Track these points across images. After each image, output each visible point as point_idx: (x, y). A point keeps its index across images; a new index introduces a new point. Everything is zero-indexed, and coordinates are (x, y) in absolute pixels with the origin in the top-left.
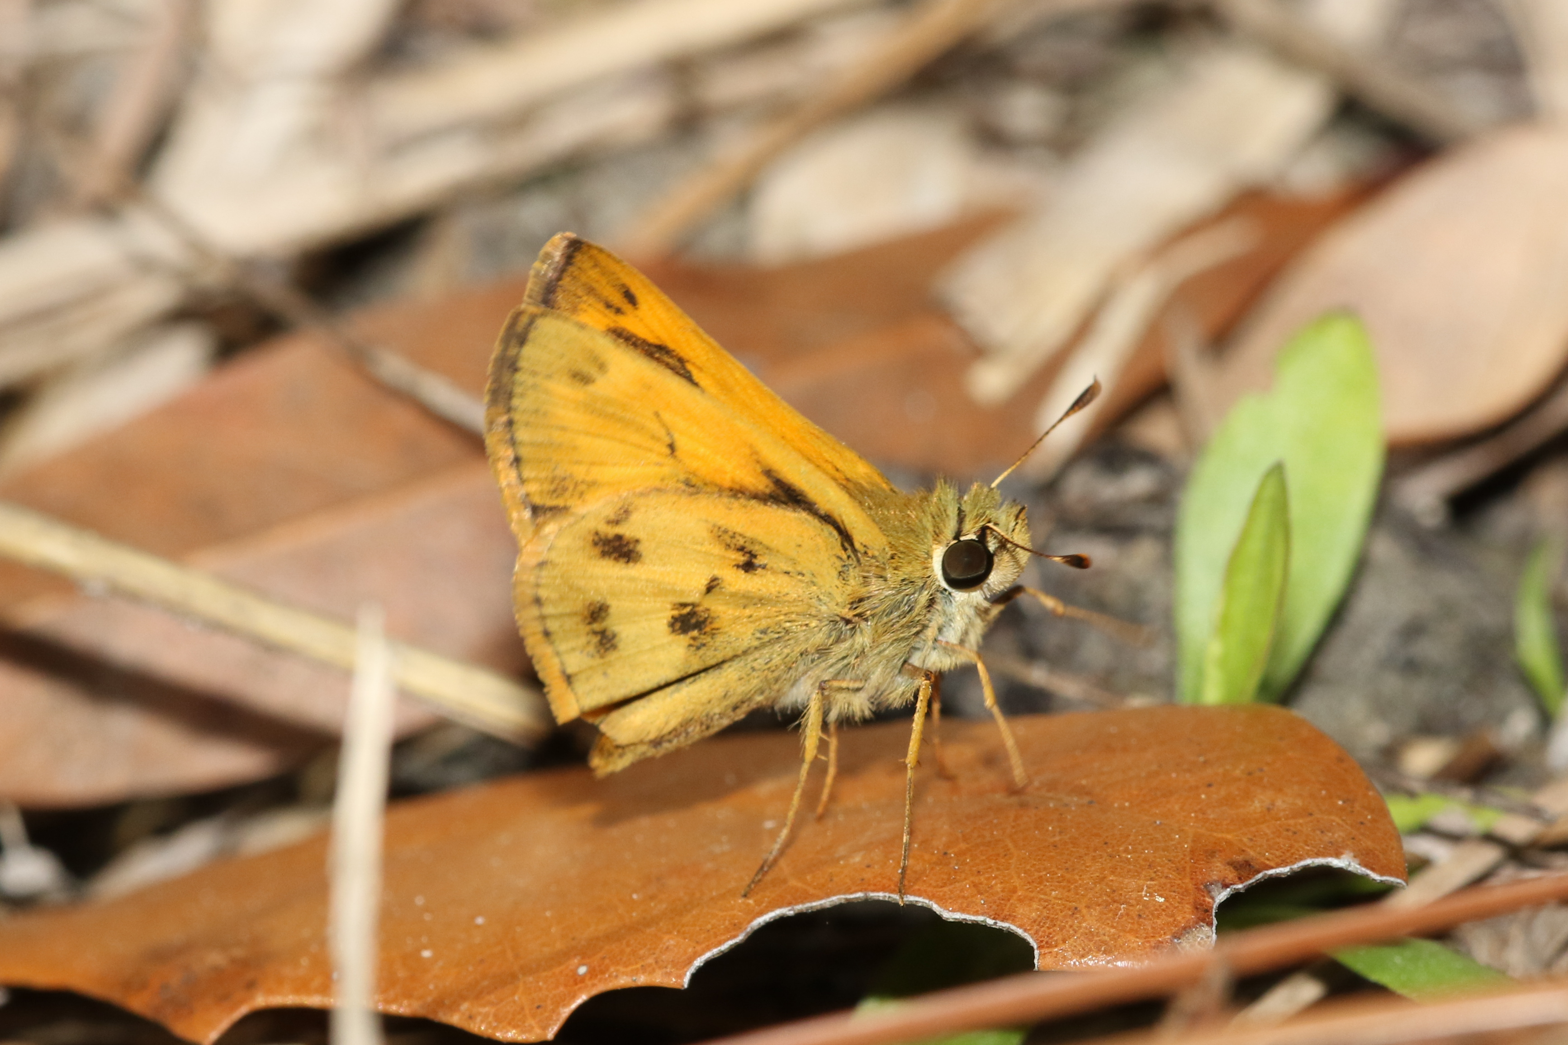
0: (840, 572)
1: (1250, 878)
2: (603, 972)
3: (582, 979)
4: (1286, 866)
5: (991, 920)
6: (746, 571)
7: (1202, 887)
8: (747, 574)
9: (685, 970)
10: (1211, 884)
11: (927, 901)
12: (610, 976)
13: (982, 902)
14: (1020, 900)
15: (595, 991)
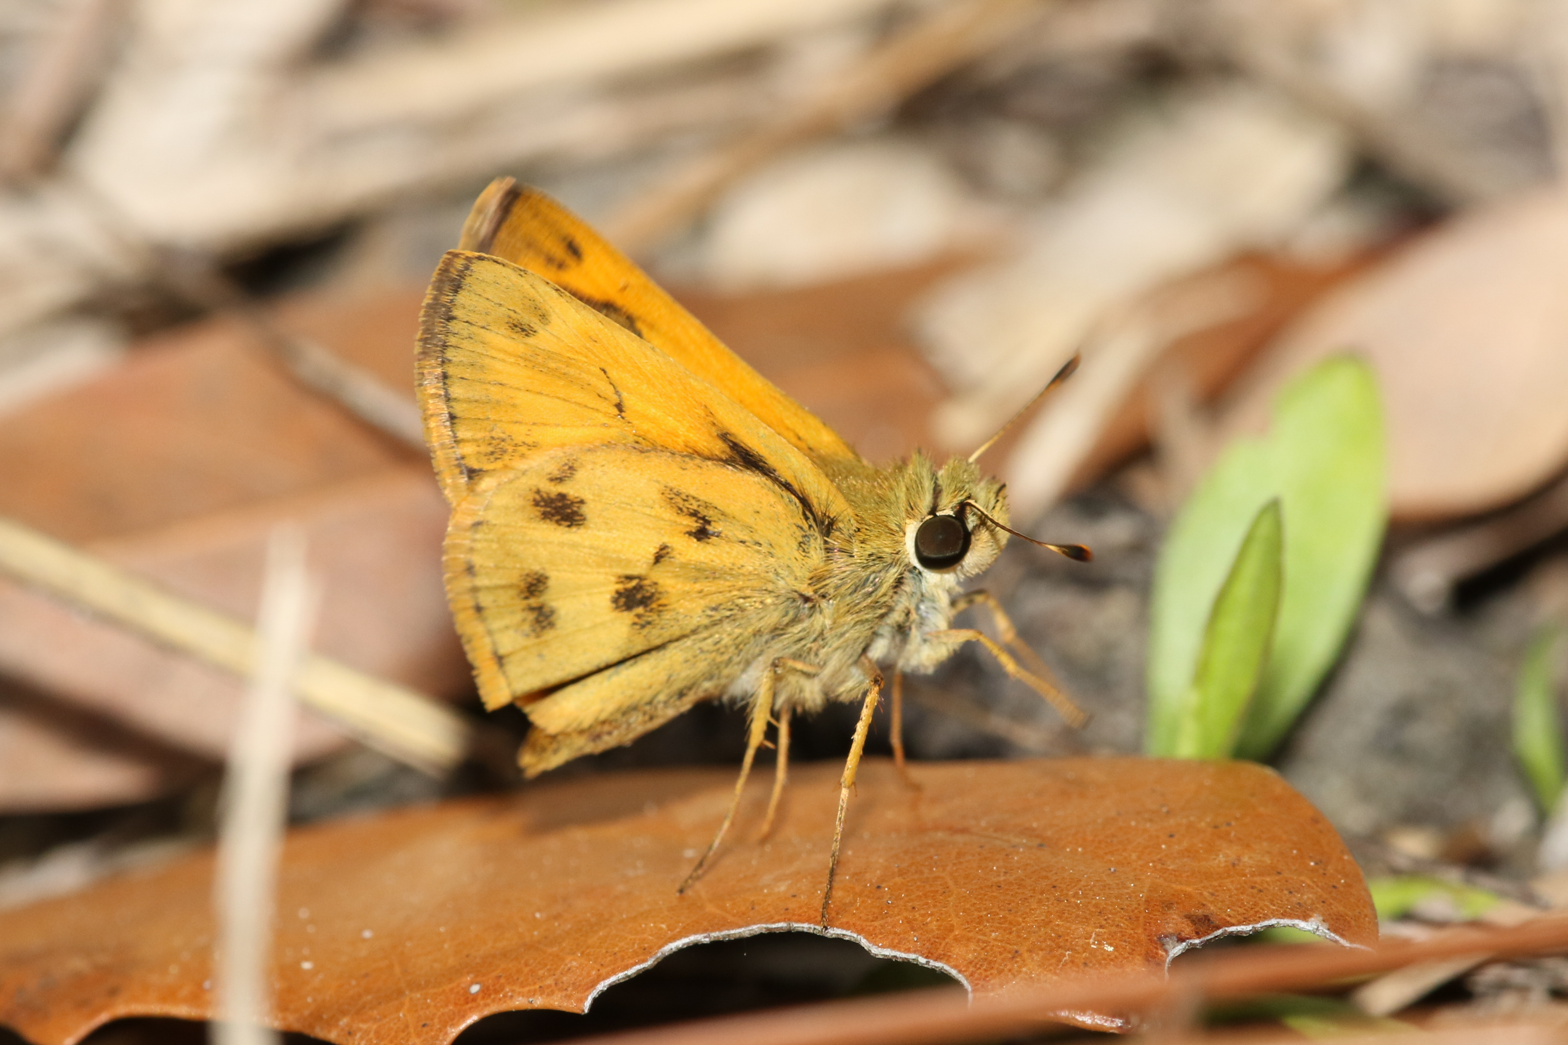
0: (800, 543)
1: (1209, 934)
2: (497, 992)
3: (474, 998)
4: (1249, 924)
5: (923, 959)
6: (699, 540)
7: (1155, 938)
8: (699, 543)
9: (587, 993)
10: (1166, 937)
11: (855, 935)
12: (505, 996)
13: (916, 939)
14: (956, 939)
15: (487, 1012)
